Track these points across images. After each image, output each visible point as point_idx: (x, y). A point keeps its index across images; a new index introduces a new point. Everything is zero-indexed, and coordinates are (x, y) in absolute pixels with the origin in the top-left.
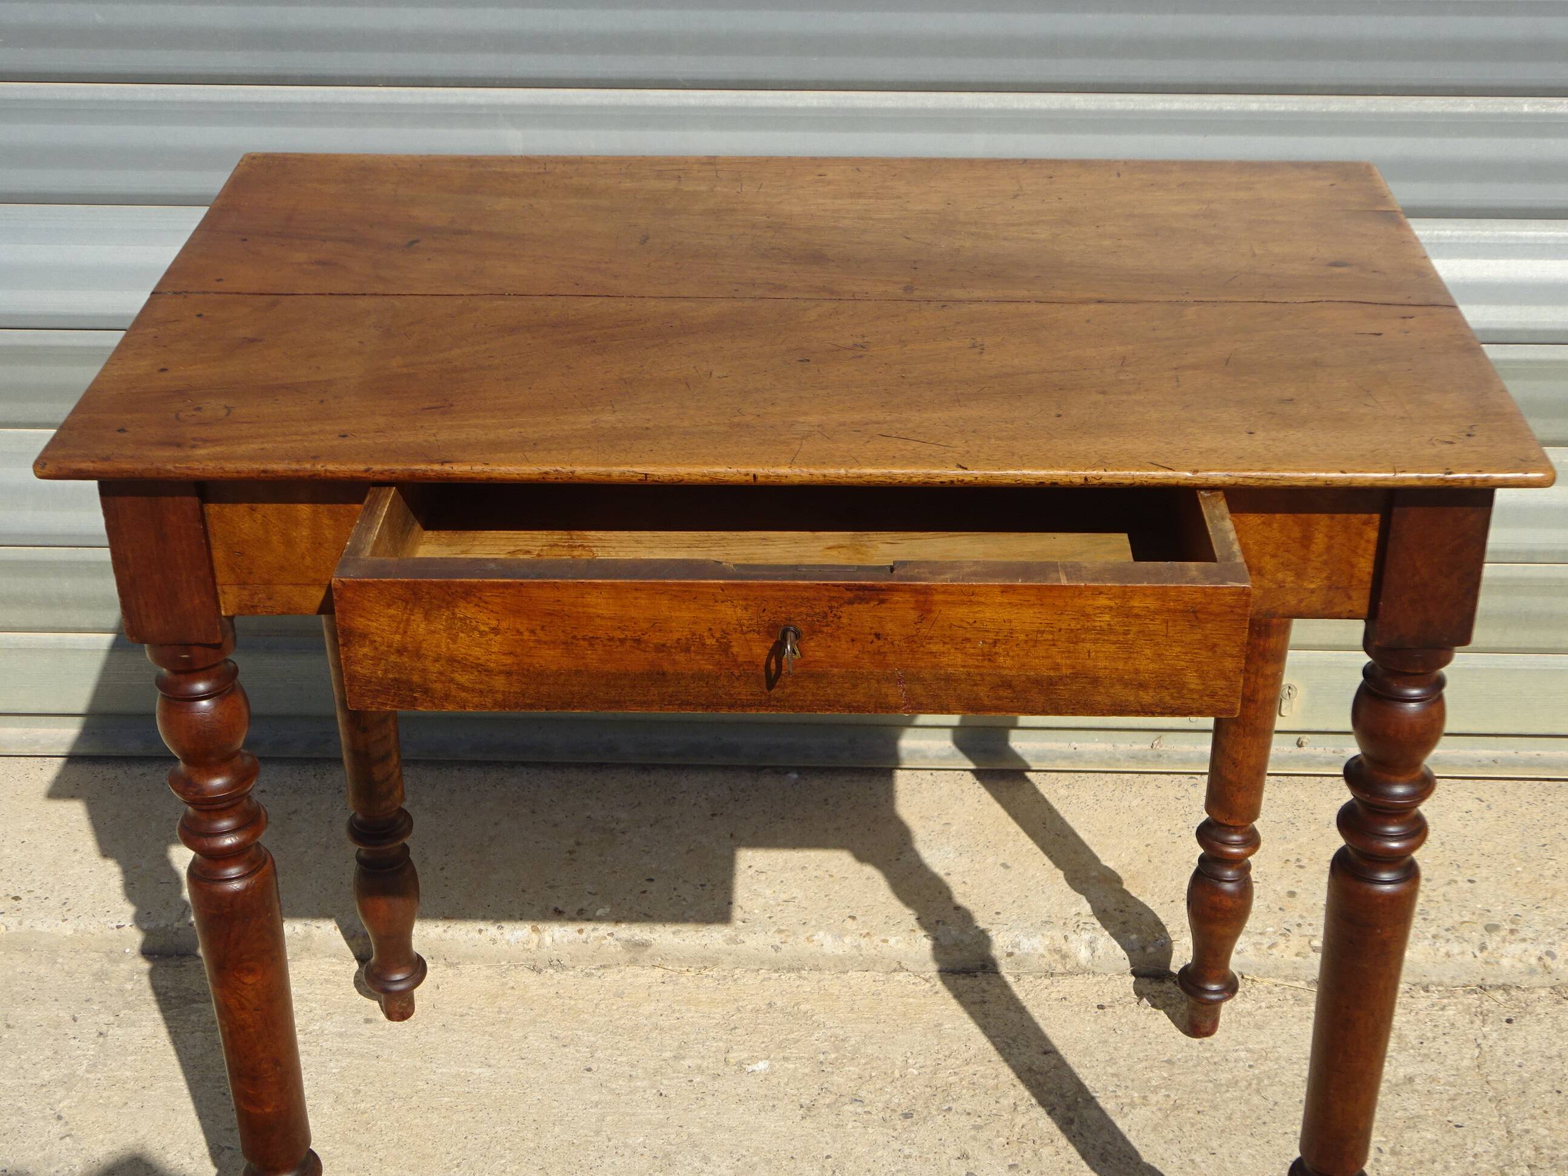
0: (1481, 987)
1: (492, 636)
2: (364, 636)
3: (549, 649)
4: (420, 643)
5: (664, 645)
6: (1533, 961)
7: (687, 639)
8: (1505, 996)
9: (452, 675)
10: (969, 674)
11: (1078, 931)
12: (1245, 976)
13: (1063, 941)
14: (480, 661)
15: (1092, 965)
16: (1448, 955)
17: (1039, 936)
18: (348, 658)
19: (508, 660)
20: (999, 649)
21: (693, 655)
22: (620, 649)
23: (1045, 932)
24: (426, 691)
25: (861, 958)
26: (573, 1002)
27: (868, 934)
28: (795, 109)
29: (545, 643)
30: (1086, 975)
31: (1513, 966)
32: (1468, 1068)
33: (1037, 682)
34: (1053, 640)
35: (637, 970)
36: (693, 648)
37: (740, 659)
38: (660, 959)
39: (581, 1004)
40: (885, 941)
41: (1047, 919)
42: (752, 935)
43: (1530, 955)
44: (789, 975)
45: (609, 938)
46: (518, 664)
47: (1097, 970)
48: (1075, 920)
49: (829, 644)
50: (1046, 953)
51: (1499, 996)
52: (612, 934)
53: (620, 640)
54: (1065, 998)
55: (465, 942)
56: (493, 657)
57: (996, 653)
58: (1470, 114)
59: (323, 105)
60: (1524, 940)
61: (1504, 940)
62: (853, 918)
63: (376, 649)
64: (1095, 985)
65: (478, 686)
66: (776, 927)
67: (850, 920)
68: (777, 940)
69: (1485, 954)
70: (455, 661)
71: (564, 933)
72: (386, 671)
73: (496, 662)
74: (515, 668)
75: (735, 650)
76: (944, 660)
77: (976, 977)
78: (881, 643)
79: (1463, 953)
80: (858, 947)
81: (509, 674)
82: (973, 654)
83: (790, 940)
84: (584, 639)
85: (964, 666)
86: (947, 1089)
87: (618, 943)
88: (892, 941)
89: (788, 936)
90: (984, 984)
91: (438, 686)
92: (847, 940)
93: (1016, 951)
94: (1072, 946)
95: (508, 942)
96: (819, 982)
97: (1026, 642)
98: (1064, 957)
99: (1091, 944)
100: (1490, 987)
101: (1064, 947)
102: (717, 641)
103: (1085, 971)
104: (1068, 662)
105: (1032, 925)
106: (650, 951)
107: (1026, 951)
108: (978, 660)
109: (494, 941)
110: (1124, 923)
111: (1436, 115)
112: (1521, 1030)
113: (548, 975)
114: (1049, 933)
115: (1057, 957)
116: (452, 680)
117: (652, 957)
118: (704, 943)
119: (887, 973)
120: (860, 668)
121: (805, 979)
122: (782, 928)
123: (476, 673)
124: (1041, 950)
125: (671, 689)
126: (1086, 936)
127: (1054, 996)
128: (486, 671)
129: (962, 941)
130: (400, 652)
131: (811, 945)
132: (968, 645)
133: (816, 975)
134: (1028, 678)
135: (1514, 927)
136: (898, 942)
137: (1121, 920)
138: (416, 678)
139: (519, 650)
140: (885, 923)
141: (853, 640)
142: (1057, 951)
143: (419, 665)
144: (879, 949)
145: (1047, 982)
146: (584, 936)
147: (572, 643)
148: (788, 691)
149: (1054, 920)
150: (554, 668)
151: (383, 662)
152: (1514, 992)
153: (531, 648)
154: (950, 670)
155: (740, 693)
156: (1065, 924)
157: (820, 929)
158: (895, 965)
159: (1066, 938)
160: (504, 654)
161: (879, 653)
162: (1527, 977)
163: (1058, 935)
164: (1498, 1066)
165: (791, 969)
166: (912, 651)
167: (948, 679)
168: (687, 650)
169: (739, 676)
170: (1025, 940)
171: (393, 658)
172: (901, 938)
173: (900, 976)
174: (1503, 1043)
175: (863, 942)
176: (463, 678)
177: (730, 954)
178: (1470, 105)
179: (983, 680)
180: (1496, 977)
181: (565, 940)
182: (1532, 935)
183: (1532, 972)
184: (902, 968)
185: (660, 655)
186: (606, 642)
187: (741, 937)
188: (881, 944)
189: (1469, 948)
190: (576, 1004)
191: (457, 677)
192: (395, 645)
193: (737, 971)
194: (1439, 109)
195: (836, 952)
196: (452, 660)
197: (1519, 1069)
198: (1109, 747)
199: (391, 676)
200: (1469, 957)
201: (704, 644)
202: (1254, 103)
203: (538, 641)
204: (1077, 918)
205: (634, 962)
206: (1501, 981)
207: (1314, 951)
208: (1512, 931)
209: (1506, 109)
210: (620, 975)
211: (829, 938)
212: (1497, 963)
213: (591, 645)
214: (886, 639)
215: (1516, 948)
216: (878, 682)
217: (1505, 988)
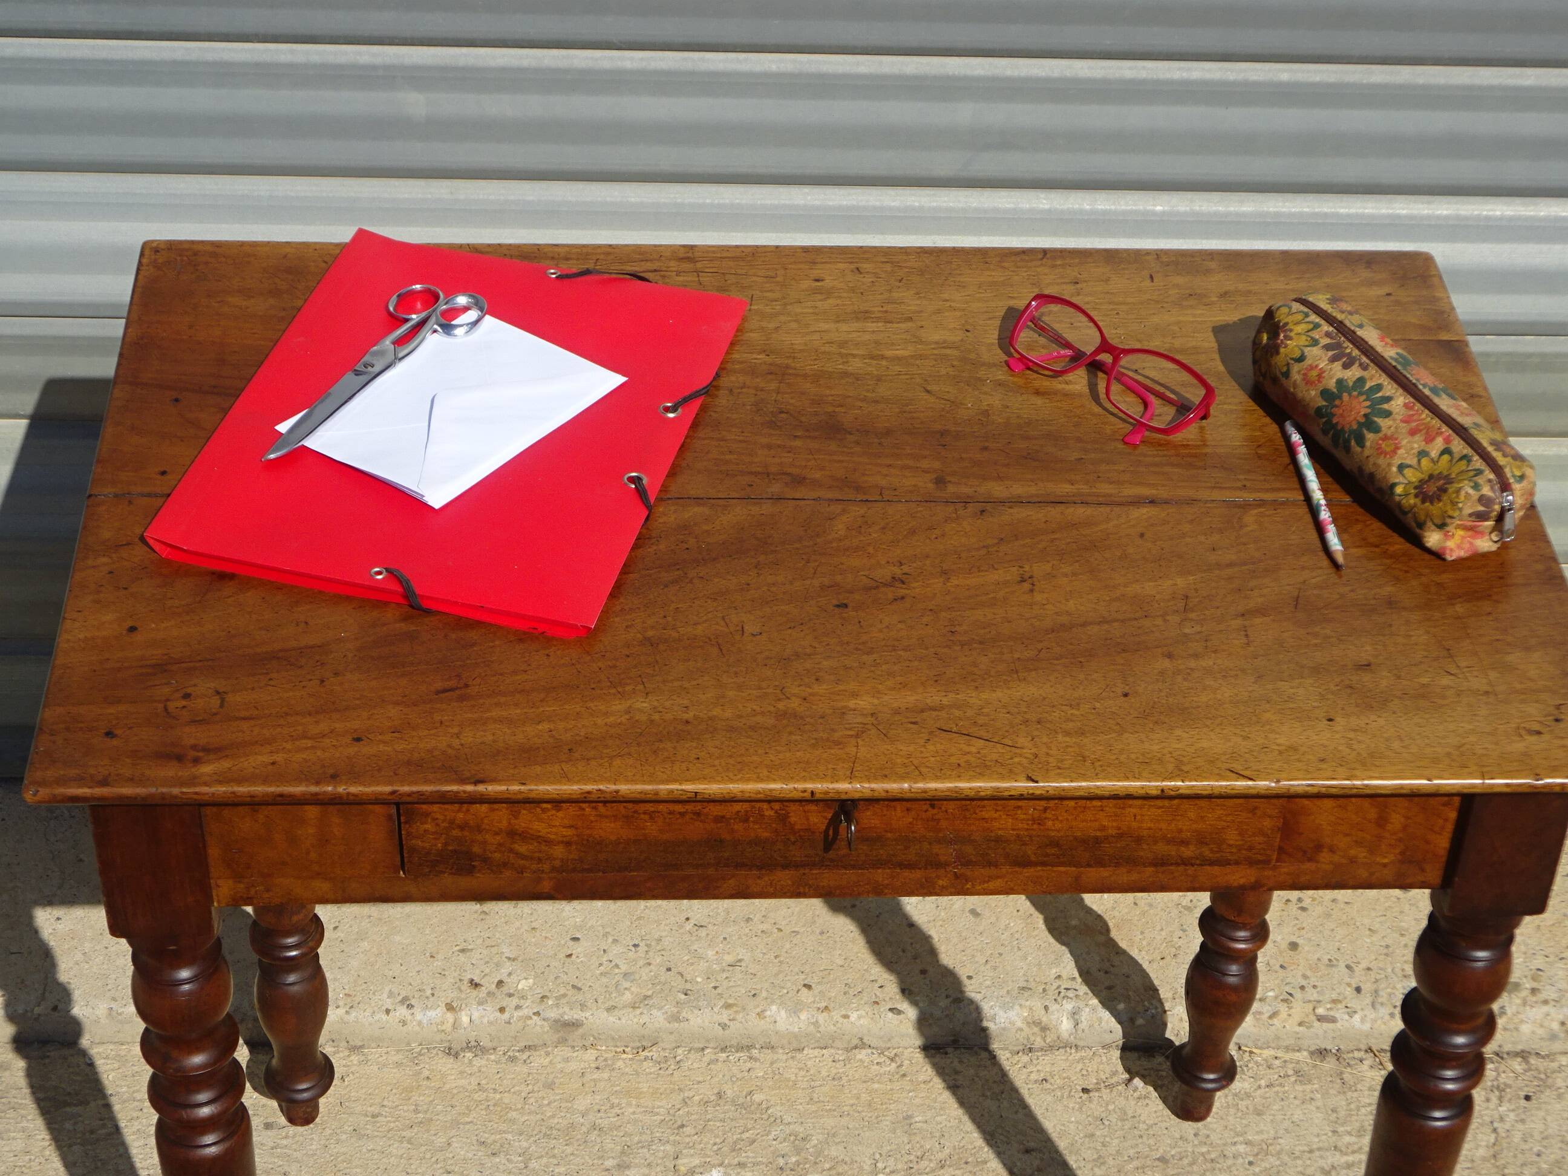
0: (1497, 1055)
1: (554, 812)
2: (427, 815)
3: (611, 822)
4: (482, 819)
5: (723, 817)
6: (1555, 1026)
7: (747, 812)
8: (1524, 1066)
9: (512, 846)
10: (1018, 836)
11: (1059, 999)
12: (1243, 1048)
13: (1043, 1012)
14: (540, 834)
15: (1075, 1038)
17: (1017, 1007)
18: (409, 834)
19: (569, 832)
20: (1048, 815)
21: (751, 825)
22: (680, 821)
23: (1023, 1002)
24: (485, 860)
25: (819, 1035)
26: (498, 1096)
27: (826, 1008)
29: (606, 817)
30: (1068, 1049)
31: (1533, 1032)
32: (1484, 1159)
33: (1084, 841)
34: (1101, 806)
35: (566, 1052)
36: (751, 819)
37: (797, 827)
38: (592, 1039)
39: (507, 1098)
40: (846, 1017)
41: (1025, 984)
42: (696, 1011)
43: (1552, 1020)
44: (738, 1055)
45: (535, 1018)
46: (578, 836)
47: (1081, 1043)
48: (1055, 985)
49: (885, 813)
50: (1024, 1026)
51: (1517, 1065)
52: (537, 1014)
53: (680, 813)
54: (1046, 1080)
55: (370, 1024)
56: (554, 830)
57: (1046, 818)
60: (1546, 1002)
61: (1525, 1003)
62: (808, 987)
63: (437, 825)
64: (1078, 1062)
65: (537, 855)
66: (723, 1001)
67: (805, 990)
68: (724, 1017)
70: (517, 834)
71: (484, 1013)
72: (446, 844)
73: (556, 834)
74: (575, 838)
75: (793, 819)
76: (996, 824)
77: (946, 1053)
78: (935, 811)
80: (816, 1024)
81: (568, 844)
82: (1023, 820)
83: (740, 1016)
84: (645, 813)
85: (1013, 830)
87: (546, 1024)
88: (854, 1016)
89: (736, 1012)
90: (956, 1064)
91: (497, 855)
92: (804, 1016)
93: (991, 1025)
94: (1052, 1017)
95: (420, 1023)
96: (772, 1063)
97: (1075, 808)
98: (1044, 1029)
99: (1074, 1014)
100: (1508, 1054)
101: (1044, 1019)
102: (776, 812)
103: (1067, 1045)
104: (1115, 824)
105: (1008, 992)
106: (581, 1031)
107: (1003, 1025)
108: (1028, 824)
109: (404, 1023)
110: (1110, 988)
112: (1539, 1109)
113: (466, 1061)
114: (1028, 1003)
115: (1036, 1030)
116: (511, 850)
117: (583, 1037)
118: (642, 1021)
119: (848, 1050)
120: (913, 832)
121: (756, 1060)
122: (730, 1001)
123: (536, 844)
124: (1019, 1024)
125: (726, 854)
126: (1068, 1006)
127: (1034, 1077)
128: (546, 841)
129: (932, 1015)
130: (461, 828)
131: (762, 1022)
132: (1019, 812)
133: (768, 1055)
134: (1076, 838)
135: (1535, 985)
136: (860, 1017)
137: (1107, 984)
138: (476, 849)
139: (580, 824)
140: (845, 993)
141: (908, 810)
142: (1037, 1023)
143: (479, 838)
144: (839, 1025)
145: (1025, 1059)
146: (506, 1016)
147: (633, 817)
148: (842, 853)
149: (1032, 985)
150: (613, 838)
151: (444, 836)
152: (1533, 1061)
153: (592, 822)
154: (1000, 833)
155: (794, 855)
156: (1044, 990)
157: (773, 1002)
158: (855, 1041)
159: (1046, 1008)
160: (564, 827)
161: (933, 820)
162: (1548, 1043)
163: (1037, 1004)
164: (1515, 1156)
165: (740, 1048)
166: (965, 817)
167: (998, 840)
168: (746, 820)
169: (795, 842)
170: (1001, 1013)
171: (456, 833)
172: (864, 1013)
173: (862, 1055)
174: (1520, 1126)
175: (822, 1018)
176: (522, 848)
177: (671, 1033)
179: (1032, 840)
180: (1514, 1043)
181: (485, 1020)
182: (1554, 996)
183: (1553, 1037)
184: (864, 1043)
185: (719, 825)
186: (666, 815)
187: (684, 1014)
188: (841, 1020)
190: (501, 1099)
191: (516, 846)
192: (457, 822)
193: (680, 1051)
195: (791, 1028)
196: (512, 834)
197: (1537, 1159)
199: (450, 848)
201: (763, 816)
203: (600, 816)
204: (1058, 983)
205: (563, 1041)
206: (1519, 1048)
207: (1319, 1020)
208: (1534, 991)
210: (548, 1060)
211: (783, 1013)
212: (1517, 1029)
213: (651, 818)
214: (940, 808)
215: (1536, 1013)
216: (930, 844)
217: (1523, 1055)
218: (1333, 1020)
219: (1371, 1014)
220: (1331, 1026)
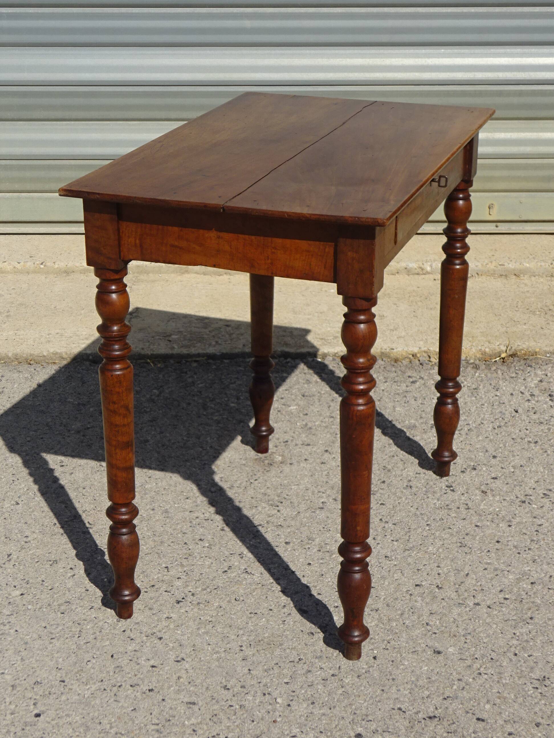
16: (541, 266)
28: (334, 13)
58: (538, 12)
59: (190, 13)
69: (552, 266)
79: (545, 265)
86: (389, 294)
93: (408, 267)
98: (422, 269)
111: (528, 12)
124: (415, 267)
126: (429, 264)
142: (421, 268)
145: (418, 276)
149: (419, 260)
156: (423, 261)
159: (423, 264)
163: (421, 263)
170: (410, 264)
178: (537, 9)
189: (547, 264)
194: (528, 11)
198: (435, 228)
200: (547, 266)
202: (473, 10)
209: (548, 10)
218: (504, 265)
219: (515, 264)
220: (503, 267)
